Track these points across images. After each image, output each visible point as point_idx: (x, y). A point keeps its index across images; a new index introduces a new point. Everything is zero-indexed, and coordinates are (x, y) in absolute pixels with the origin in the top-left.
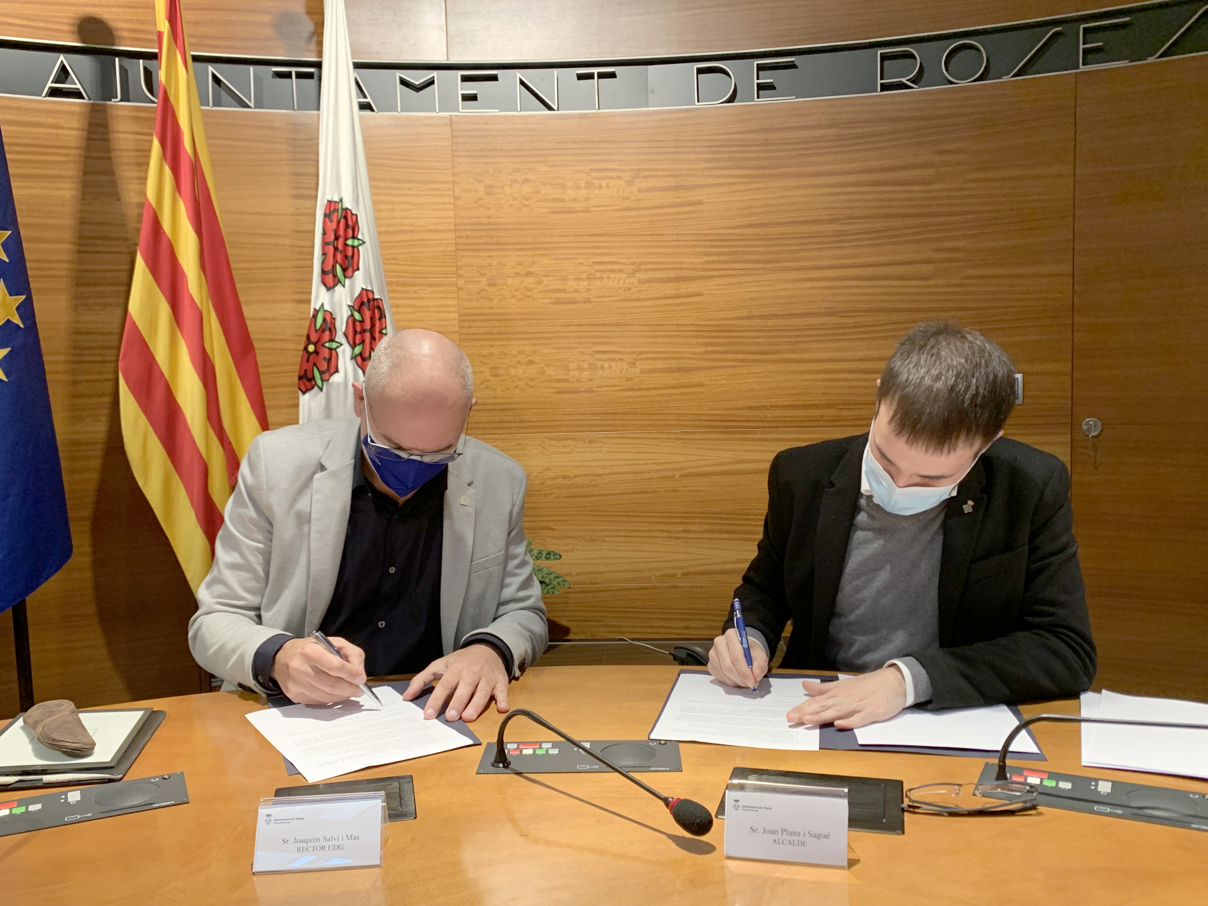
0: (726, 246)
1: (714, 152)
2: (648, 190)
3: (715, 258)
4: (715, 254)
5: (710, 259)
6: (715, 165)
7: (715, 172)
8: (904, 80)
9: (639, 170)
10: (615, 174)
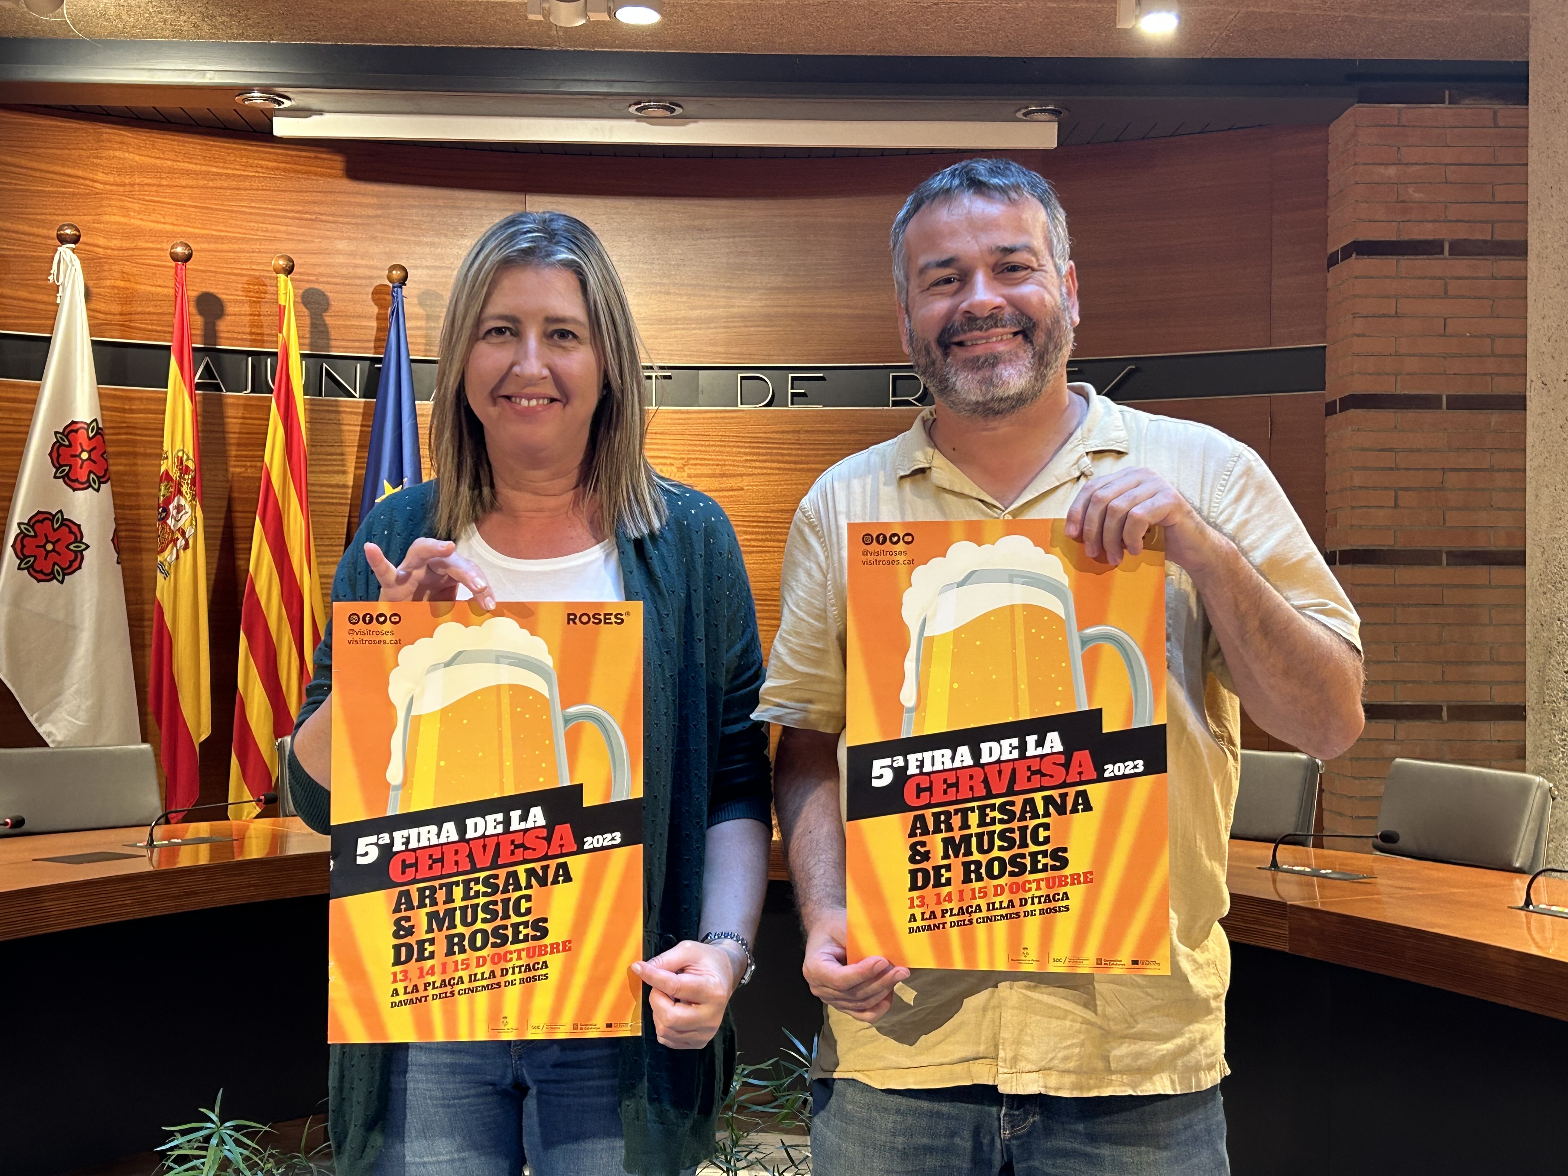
0: (763, 527)
1: (753, 448)
2: (697, 476)
3: (753, 537)
4: (752, 533)
5: (749, 537)
6: (755, 458)
7: (753, 464)
8: (910, 399)
9: (689, 459)
10: (668, 461)
